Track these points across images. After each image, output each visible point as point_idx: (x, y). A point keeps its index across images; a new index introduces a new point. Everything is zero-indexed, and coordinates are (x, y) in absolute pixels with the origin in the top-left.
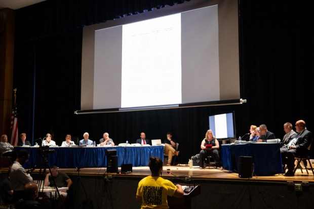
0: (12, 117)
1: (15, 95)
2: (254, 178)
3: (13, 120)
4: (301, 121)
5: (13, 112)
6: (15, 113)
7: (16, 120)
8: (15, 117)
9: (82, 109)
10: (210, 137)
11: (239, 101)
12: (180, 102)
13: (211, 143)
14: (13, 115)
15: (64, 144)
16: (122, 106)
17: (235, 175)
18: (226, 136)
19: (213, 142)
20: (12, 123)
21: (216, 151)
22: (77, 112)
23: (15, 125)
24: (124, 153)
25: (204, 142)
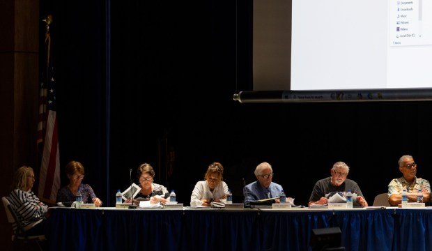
0: (42, 109)
1: (48, 36)
3: (44, 118)
5: (44, 93)
6: (49, 96)
7: (52, 118)
8: (49, 108)
9: (256, 88)
14: (44, 101)
15: (199, 197)
20: (41, 127)
22: (242, 97)
23: (50, 135)
24: (391, 229)
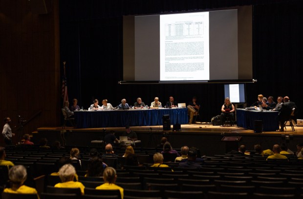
0: (63, 86)
1: (64, 67)
2: (263, 133)
3: (64, 88)
4: (287, 97)
5: (64, 82)
7: (66, 88)
8: (65, 85)
9: (125, 80)
10: (228, 104)
11: (252, 81)
12: (208, 79)
13: (228, 108)
16: (161, 80)
17: (250, 131)
18: (238, 101)
19: (230, 107)
20: (63, 90)
21: (232, 113)
22: (121, 82)
23: (66, 92)
24: (158, 114)
25: (223, 106)
